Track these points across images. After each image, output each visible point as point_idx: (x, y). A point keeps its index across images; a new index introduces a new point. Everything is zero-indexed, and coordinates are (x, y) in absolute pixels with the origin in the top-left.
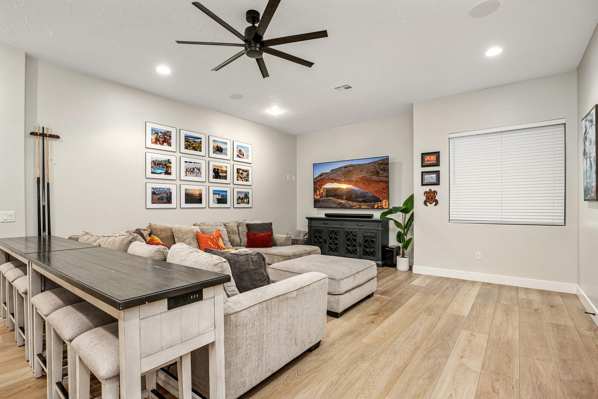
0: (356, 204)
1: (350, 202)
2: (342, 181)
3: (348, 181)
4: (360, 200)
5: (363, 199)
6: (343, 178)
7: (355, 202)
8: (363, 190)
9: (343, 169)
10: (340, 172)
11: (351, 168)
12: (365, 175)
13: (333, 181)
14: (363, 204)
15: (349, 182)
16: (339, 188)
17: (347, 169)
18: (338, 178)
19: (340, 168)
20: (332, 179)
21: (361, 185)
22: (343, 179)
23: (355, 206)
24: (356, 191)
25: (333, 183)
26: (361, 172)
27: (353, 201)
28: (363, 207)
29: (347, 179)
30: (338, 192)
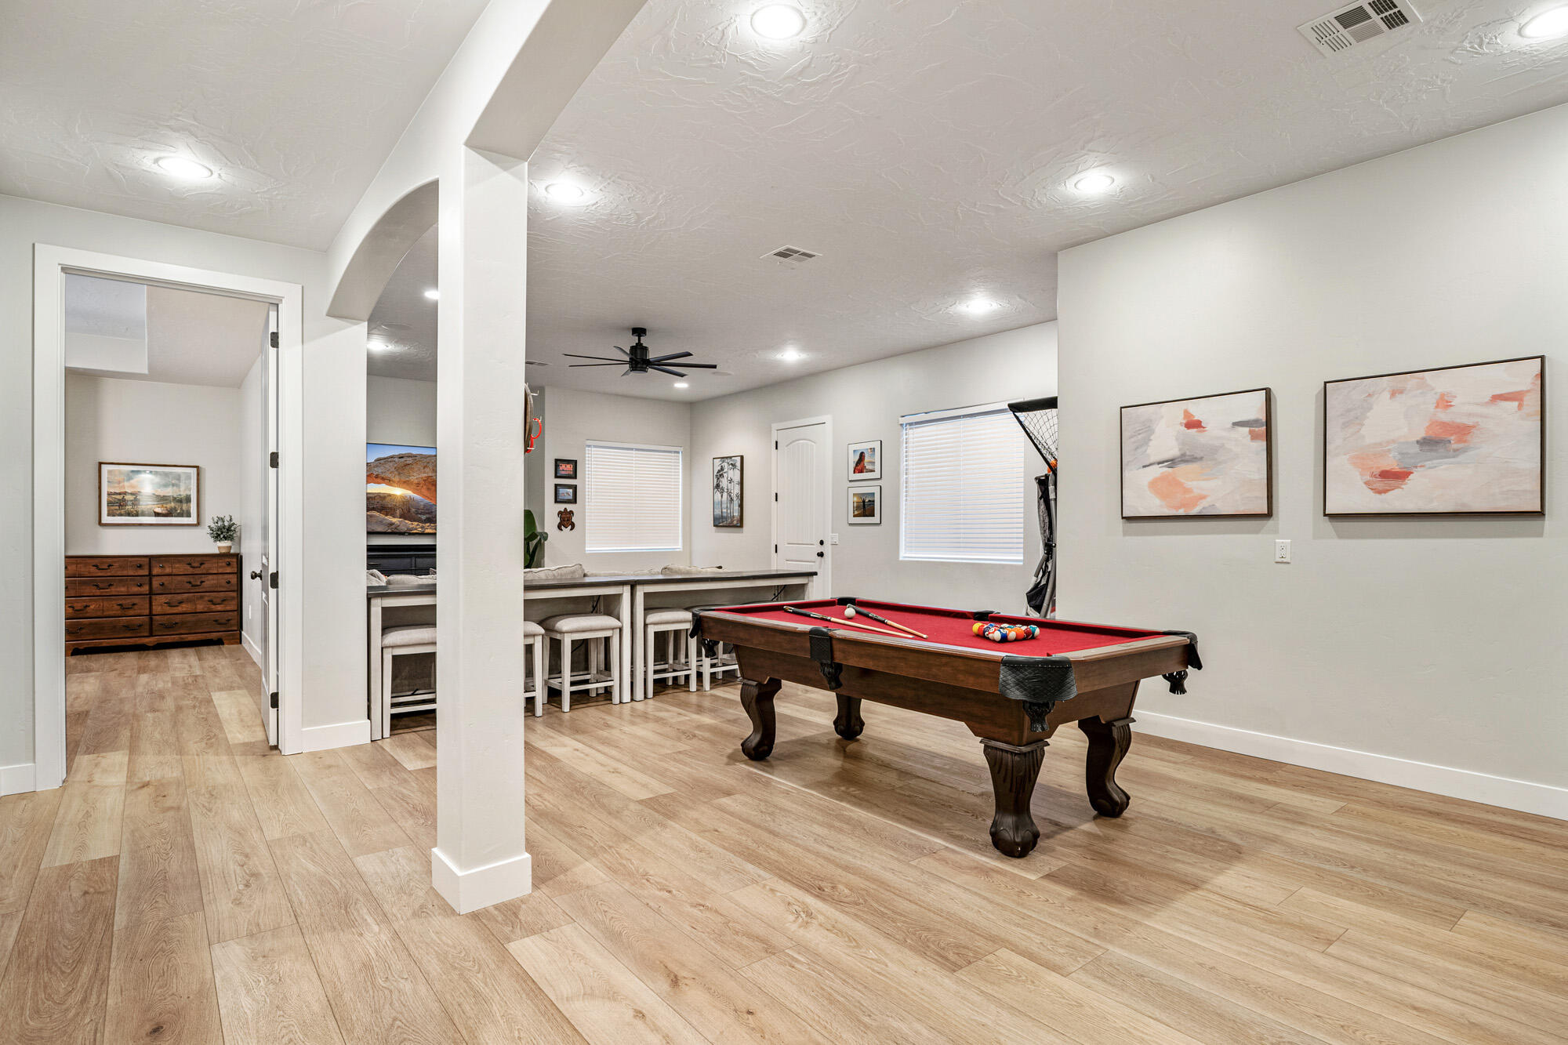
0: (418, 525)
1: (407, 521)
2: (394, 482)
3: (405, 482)
4: (424, 517)
5: (428, 516)
6: (397, 476)
7: (415, 521)
8: (427, 501)
9: (396, 460)
10: (391, 464)
11: (409, 461)
12: (430, 474)
13: (379, 480)
14: (427, 524)
15: (405, 484)
16: (390, 495)
17: (402, 460)
18: (388, 475)
19: (392, 457)
20: (377, 476)
21: (424, 490)
22: (397, 479)
23: (416, 529)
24: (418, 502)
25: (379, 483)
26: (424, 468)
27: (412, 519)
28: (427, 531)
29: (404, 479)
30: (388, 503)
